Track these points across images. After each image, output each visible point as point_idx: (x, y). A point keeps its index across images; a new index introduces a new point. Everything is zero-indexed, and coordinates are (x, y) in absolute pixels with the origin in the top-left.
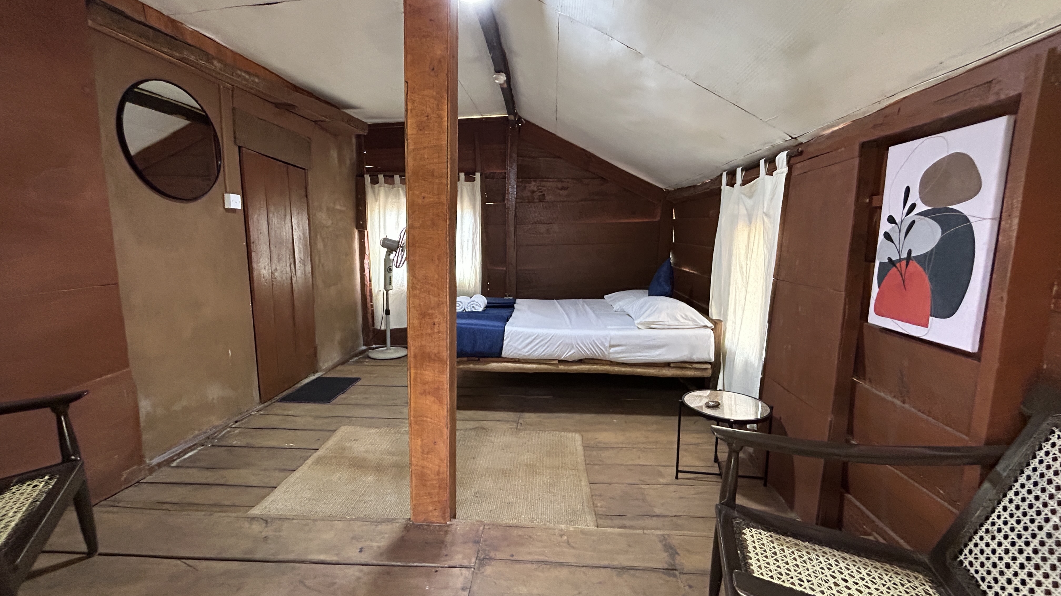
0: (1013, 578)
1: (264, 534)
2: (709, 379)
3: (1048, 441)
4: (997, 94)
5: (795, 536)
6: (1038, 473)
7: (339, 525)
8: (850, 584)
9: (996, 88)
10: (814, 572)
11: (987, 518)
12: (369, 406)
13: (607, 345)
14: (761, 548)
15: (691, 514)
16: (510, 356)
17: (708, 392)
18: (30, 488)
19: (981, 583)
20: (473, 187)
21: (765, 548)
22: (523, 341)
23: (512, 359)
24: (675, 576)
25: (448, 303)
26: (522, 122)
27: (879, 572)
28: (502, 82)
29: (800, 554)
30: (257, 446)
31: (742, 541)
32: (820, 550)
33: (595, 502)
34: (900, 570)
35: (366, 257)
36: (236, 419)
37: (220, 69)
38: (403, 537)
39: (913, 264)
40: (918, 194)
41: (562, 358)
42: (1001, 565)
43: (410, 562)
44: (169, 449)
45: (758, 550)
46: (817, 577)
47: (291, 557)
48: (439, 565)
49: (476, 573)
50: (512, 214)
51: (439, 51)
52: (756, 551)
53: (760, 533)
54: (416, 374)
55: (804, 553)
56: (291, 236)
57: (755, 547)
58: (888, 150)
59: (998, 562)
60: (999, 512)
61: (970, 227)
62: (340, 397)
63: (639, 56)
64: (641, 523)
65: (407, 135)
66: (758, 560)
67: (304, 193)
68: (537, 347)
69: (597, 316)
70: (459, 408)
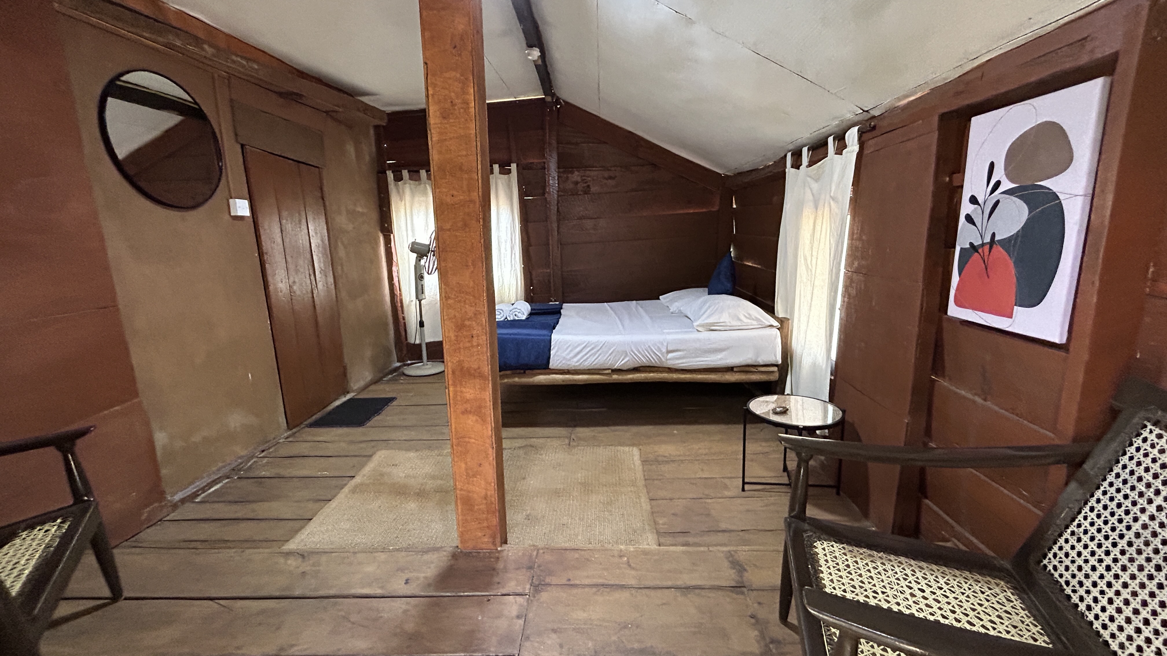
0: (1099, 581)
1: (301, 569)
2: (776, 382)
3: (1140, 436)
4: (1092, 51)
5: (870, 547)
6: (1127, 471)
7: (383, 556)
8: (927, 594)
9: (1089, 46)
10: (889, 584)
11: (1073, 520)
12: (406, 427)
13: (664, 350)
14: (833, 561)
15: (759, 528)
16: (559, 367)
17: (775, 397)
18: (42, 533)
19: (1065, 587)
20: (509, 181)
21: (838, 561)
22: (571, 351)
23: (560, 370)
24: (743, 593)
25: (487, 314)
26: (560, 104)
27: (957, 580)
28: (536, 58)
29: (874, 565)
30: (288, 475)
31: (812, 555)
32: (896, 560)
33: (657, 519)
34: (980, 577)
35: (394, 264)
36: (261, 448)
37: (213, 55)
38: (451, 566)
39: (998, 250)
40: (1003, 171)
41: (615, 367)
42: (1087, 568)
43: (460, 592)
44: (192, 483)
45: (831, 563)
46: (892, 588)
47: (332, 592)
48: (492, 593)
49: (531, 601)
50: (554, 209)
51: (460, 24)
52: (828, 565)
53: (832, 546)
54: (455, 392)
55: (879, 564)
56: (308, 244)
57: (827, 561)
58: (970, 120)
59: (1083, 565)
60: (1086, 513)
61: (1060, 204)
62: (376, 418)
63: (690, 21)
64: (707, 539)
65: (430, 124)
66: (830, 574)
67: (320, 195)
68: (588, 355)
69: (651, 318)
70: (505, 425)
